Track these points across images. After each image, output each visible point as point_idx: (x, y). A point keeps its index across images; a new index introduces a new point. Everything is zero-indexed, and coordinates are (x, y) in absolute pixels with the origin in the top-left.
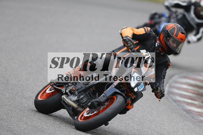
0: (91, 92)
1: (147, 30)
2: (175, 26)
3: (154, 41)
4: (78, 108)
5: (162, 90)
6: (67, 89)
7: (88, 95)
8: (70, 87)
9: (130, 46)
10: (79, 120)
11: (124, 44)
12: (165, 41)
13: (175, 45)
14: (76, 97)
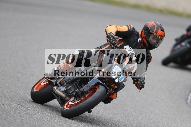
0: (77, 83)
1: (130, 27)
2: (156, 24)
3: (136, 38)
4: (66, 97)
5: (142, 81)
6: (58, 81)
7: (75, 86)
8: (60, 79)
9: (112, 42)
10: (65, 107)
11: (107, 40)
12: (146, 38)
13: (155, 41)
14: (65, 87)
